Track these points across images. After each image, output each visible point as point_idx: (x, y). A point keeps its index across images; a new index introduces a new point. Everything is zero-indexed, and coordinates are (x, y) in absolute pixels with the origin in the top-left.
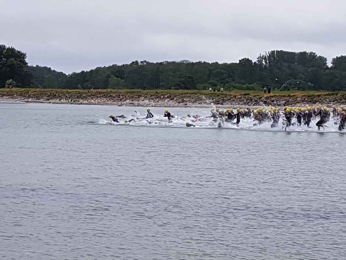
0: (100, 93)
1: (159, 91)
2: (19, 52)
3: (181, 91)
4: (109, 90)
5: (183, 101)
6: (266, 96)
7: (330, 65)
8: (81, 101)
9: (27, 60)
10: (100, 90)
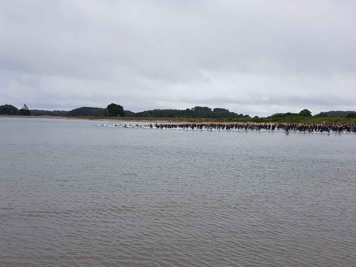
0: (145, 119)
1: (163, 118)
2: (121, 106)
3: (169, 118)
4: (148, 118)
5: (170, 121)
6: (194, 119)
7: (212, 111)
8: (140, 121)
9: (123, 109)
10: (145, 118)
